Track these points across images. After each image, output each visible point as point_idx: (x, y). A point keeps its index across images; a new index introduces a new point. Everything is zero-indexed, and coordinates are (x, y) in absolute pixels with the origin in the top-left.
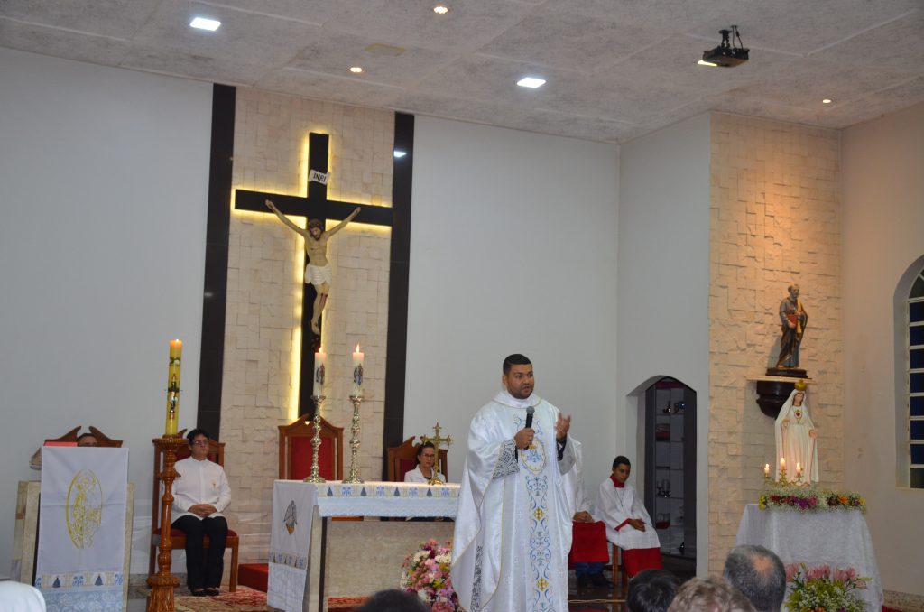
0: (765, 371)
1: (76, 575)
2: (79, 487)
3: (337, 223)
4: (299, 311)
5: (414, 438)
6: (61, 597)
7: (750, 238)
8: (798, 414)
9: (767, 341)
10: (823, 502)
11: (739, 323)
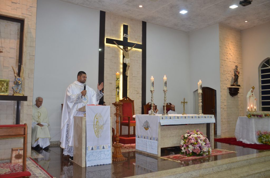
0: (230, 85)
1: (97, 146)
2: (97, 118)
3: (130, 48)
4: (121, 70)
5: (149, 103)
6: (93, 153)
7: (227, 54)
8: (252, 95)
9: (230, 78)
10: (264, 116)
11: (226, 74)
